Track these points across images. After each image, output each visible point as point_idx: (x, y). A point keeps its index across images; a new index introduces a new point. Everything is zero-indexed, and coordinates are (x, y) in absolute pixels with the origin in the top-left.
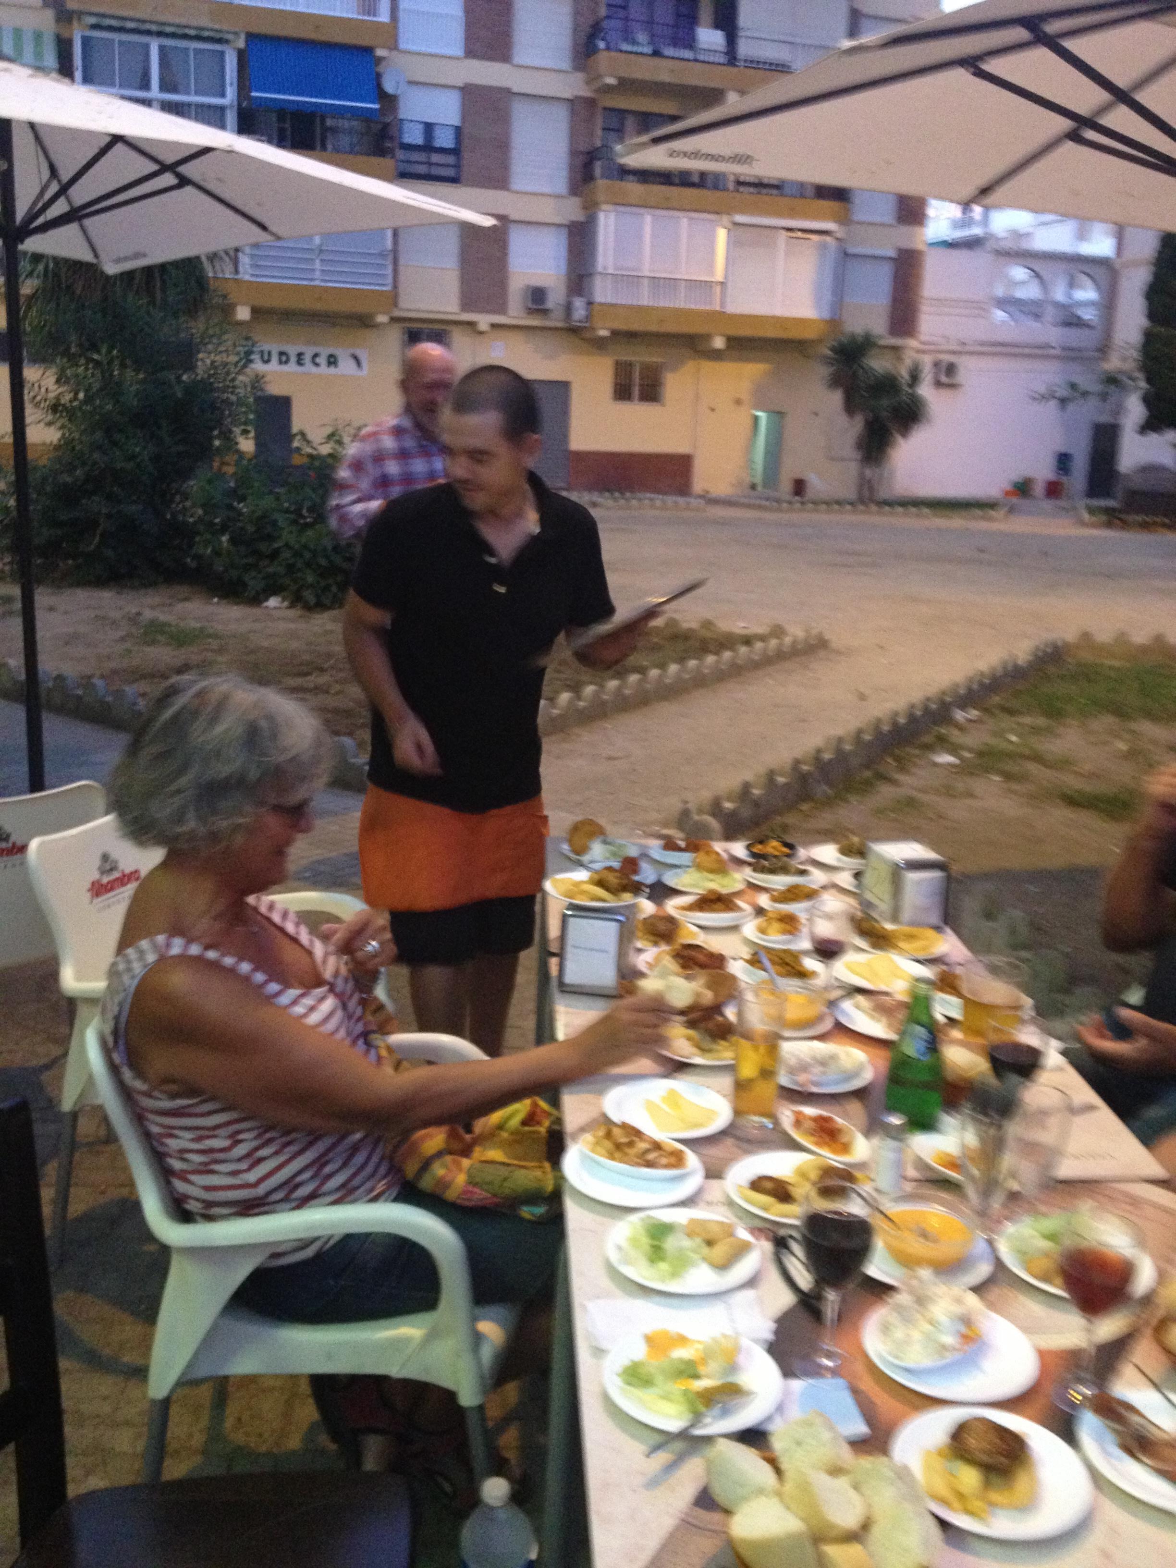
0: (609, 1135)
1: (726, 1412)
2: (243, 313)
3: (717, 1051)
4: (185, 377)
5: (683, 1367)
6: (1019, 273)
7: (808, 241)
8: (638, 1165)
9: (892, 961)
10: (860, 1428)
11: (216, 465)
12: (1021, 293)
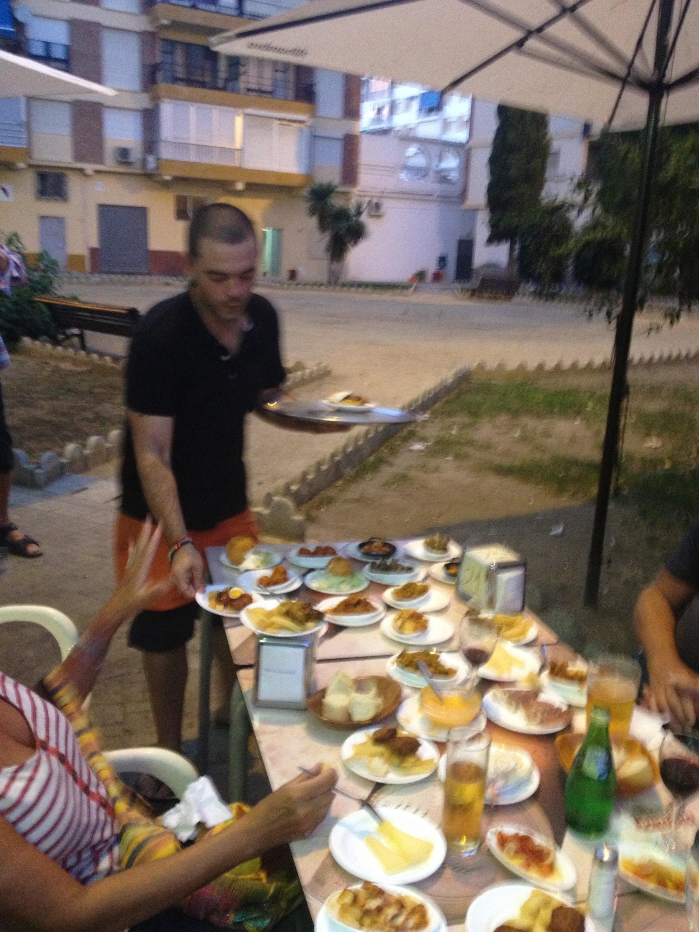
3: (406, 768)
6: (412, 150)
7: (290, 127)
12: (412, 163)
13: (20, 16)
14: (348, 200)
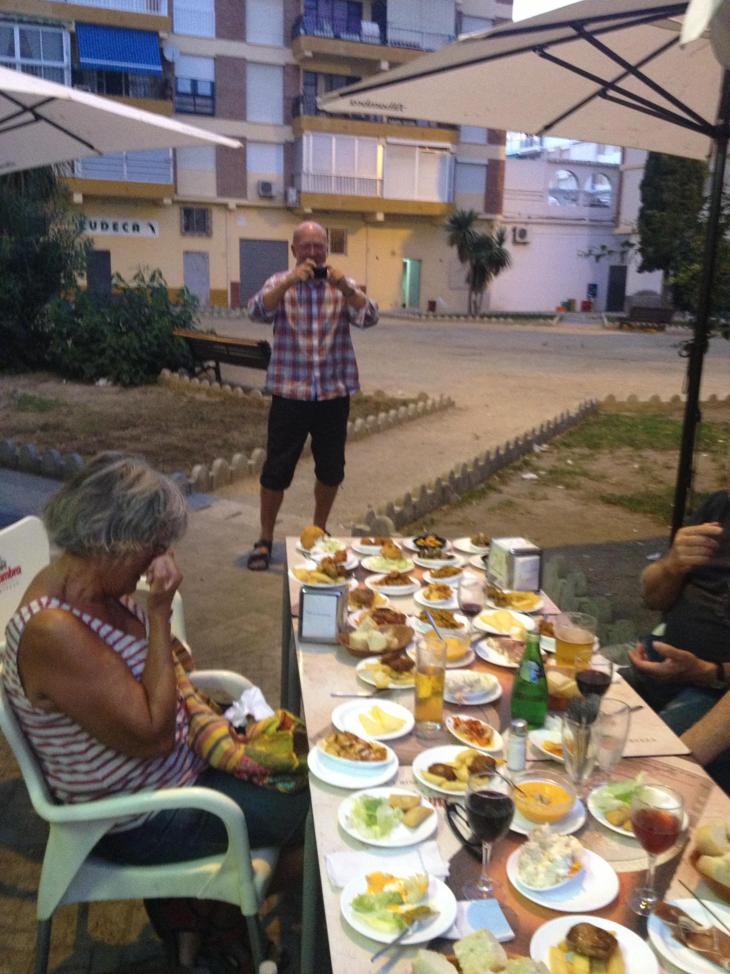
0: (336, 739)
1: (421, 927)
2: (78, 198)
3: (402, 679)
4: (41, 239)
5: (391, 897)
6: (563, 174)
7: (433, 155)
8: (356, 759)
9: (510, 615)
10: (510, 934)
11: (62, 296)
12: (564, 186)
13: (168, 56)
14: (492, 227)
